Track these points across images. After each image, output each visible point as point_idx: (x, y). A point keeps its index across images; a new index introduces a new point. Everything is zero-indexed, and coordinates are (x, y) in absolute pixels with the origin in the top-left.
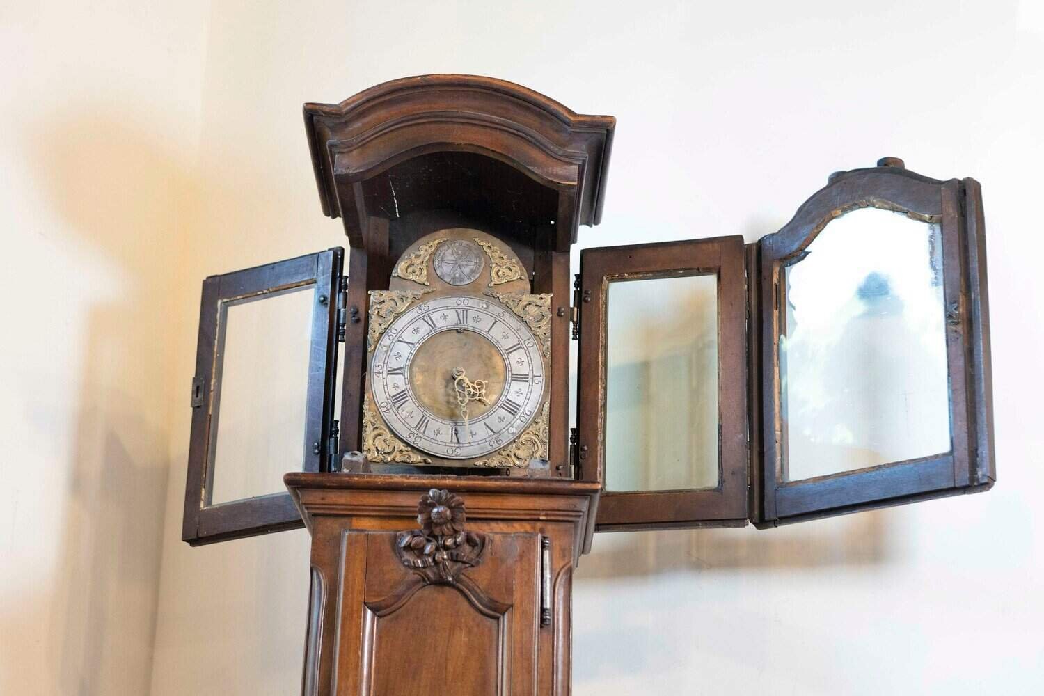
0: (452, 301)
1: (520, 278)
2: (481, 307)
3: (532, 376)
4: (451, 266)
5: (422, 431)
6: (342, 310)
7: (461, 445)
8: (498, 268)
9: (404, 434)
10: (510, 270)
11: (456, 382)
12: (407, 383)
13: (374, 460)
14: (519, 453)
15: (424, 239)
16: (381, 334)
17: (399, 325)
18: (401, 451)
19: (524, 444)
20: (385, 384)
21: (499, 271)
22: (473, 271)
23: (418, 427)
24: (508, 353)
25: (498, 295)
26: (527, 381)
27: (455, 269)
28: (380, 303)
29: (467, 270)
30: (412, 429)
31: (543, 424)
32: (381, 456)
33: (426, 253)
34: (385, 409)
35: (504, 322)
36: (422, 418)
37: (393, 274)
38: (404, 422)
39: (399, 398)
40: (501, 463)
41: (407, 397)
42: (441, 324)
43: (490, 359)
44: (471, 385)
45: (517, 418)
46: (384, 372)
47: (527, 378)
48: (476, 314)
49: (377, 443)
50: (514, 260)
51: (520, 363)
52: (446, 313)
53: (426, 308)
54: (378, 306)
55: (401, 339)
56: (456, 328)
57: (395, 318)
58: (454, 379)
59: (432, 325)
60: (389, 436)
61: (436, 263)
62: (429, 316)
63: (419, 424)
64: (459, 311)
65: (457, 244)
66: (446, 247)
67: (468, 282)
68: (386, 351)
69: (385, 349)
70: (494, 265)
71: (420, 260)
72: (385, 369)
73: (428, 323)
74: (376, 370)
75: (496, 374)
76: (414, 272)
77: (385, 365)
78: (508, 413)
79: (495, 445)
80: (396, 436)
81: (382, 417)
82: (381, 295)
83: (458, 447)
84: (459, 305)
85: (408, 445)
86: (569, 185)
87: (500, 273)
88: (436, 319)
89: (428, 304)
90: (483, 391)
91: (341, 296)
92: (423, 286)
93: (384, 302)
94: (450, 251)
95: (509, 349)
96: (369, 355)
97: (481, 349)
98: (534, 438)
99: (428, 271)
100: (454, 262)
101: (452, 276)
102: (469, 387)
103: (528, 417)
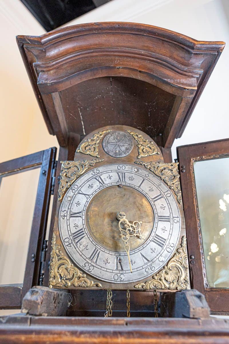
0: (114, 167)
1: (157, 154)
2: (133, 171)
3: (172, 218)
4: (113, 146)
5: (95, 261)
6: (54, 178)
7: (124, 272)
8: (142, 147)
9: (81, 264)
10: (150, 148)
11: (120, 222)
12: (84, 223)
13: (58, 285)
14: (167, 277)
15: (96, 131)
16: (67, 189)
17: (79, 182)
18: (79, 278)
19: (170, 270)
20: (68, 224)
21: (144, 149)
22: (127, 149)
23: (91, 258)
24: (154, 201)
25: (144, 163)
26: (169, 221)
27: (115, 148)
28: (68, 169)
29: (123, 149)
30: (87, 260)
31: (184, 254)
32: (63, 281)
33: (98, 138)
34: (67, 244)
35: (149, 180)
36: (95, 250)
37: (77, 151)
38: (81, 254)
39: (78, 235)
40: (155, 286)
41: (84, 234)
42: (108, 182)
43: (142, 205)
44: (130, 225)
45: (164, 248)
46: (68, 216)
47: (169, 219)
48: (131, 175)
49: (60, 271)
50: (152, 143)
51: (163, 208)
52: (111, 174)
53: (98, 171)
54: (66, 170)
55: (80, 192)
56: (118, 184)
57: (77, 178)
58: (119, 221)
59: (102, 182)
60: (70, 265)
61: (104, 144)
62: (100, 177)
63: (92, 255)
64: (119, 174)
65: (117, 134)
66: (110, 135)
67: (124, 155)
68: (70, 201)
69: (69, 199)
70: (140, 146)
71: (94, 143)
72: (68, 213)
73: (99, 181)
74: (62, 214)
75: (147, 216)
76: (90, 149)
77: (69, 210)
78: (158, 246)
79: (150, 271)
80: (75, 265)
81: (65, 250)
82: (69, 164)
83: (122, 274)
84: (119, 170)
85: (84, 272)
86: (191, 89)
87: (144, 150)
88: (105, 179)
89: (99, 169)
90: (140, 230)
91: (54, 170)
92: (96, 158)
93: (70, 168)
94: (112, 137)
95: (155, 198)
96: (58, 203)
97: (135, 198)
98: (178, 265)
99: (99, 149)
100: (115, 144)
101: (114, 152)
102: (129, 227)
103: (172, 249)
